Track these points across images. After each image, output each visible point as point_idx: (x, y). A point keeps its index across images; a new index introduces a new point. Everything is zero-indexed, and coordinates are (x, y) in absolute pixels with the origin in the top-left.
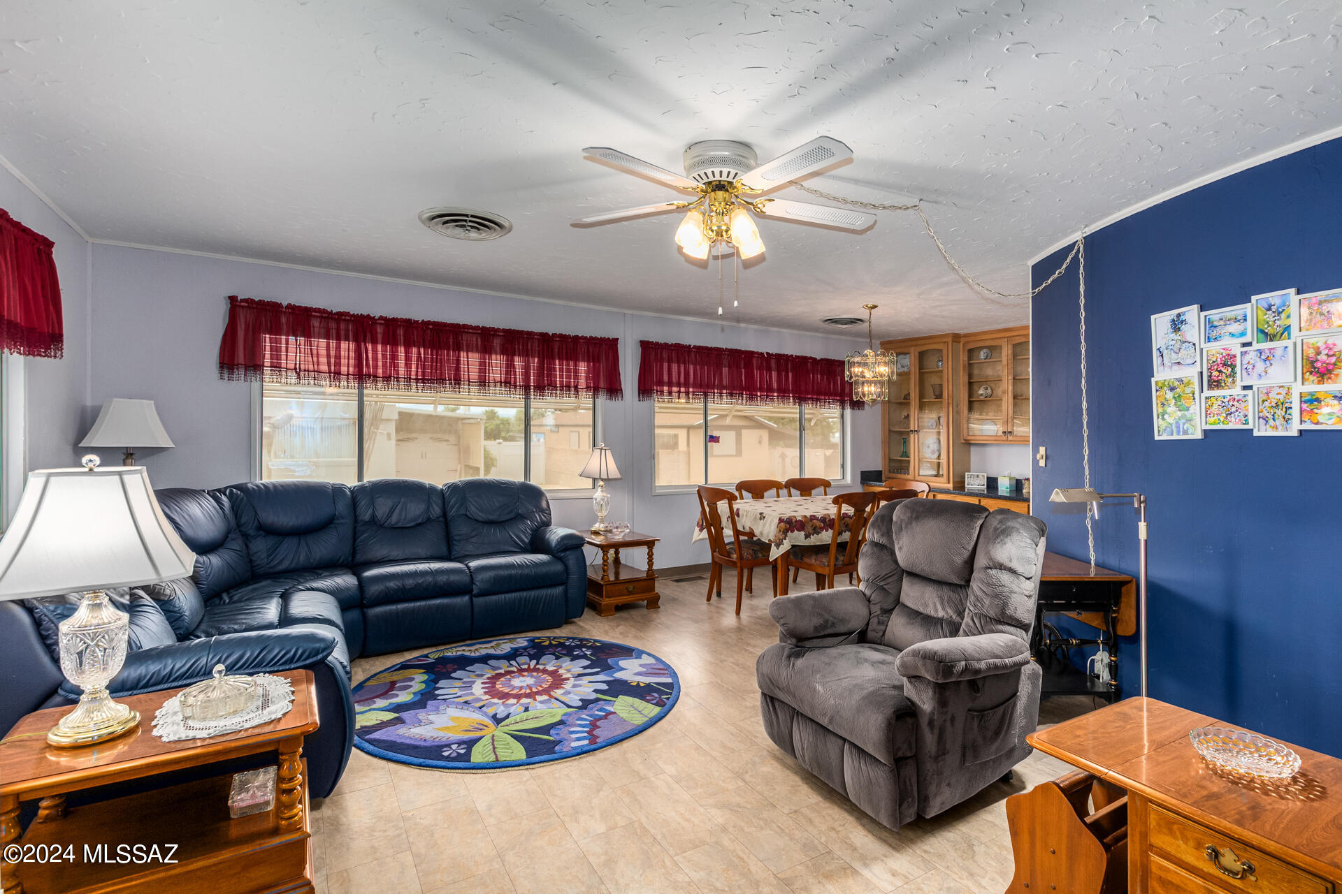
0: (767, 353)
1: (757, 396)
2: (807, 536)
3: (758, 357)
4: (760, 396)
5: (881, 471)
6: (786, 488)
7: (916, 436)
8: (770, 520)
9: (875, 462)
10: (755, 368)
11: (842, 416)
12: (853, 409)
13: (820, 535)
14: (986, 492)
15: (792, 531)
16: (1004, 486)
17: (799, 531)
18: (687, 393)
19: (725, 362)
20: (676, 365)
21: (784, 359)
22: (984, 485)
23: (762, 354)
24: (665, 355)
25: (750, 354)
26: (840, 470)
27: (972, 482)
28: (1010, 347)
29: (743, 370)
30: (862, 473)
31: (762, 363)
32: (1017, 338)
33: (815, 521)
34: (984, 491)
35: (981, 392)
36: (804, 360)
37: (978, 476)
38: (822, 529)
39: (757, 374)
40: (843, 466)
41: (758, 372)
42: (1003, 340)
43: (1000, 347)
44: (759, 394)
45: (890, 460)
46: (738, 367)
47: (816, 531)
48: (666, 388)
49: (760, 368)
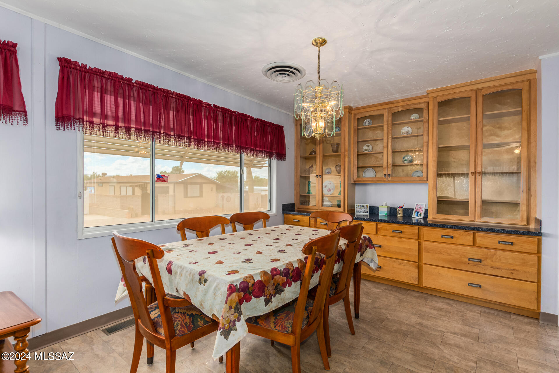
0: (215, 106)
1: (205, 141)
2: (268, 301)
3: (206, 107)
4: (208, 141)
5: (294, 204)
6: (231, 223)
7: (321, 179)
8: (214, 286)
9: (291, 199)
10: (203, 117)
11: (270, 165)
12: (278, 159)
13: (283, 293)
14: (368, 217)
15: (248, 300)
16: (383, 212)
17: (257, 297)
18: (128, 129)
19: (173, 105)
20: (113, 98)
21: (228, 113)
22: (367, 212)
23: (209, 105)
24: (97, 84)
25: (198, 103)
26: (268, 204)
27: (359, 210)
28: (390, 115)
29: (191, 117)
30: (283, 205)
31: (209, 113)
32: (396, 108)
33: (277, 277)
34: (367, 216)
35: (365, 148)
36: (244, 117)
37: (363, 206)
38: (284, 285)
39: (205, 122)
40: (270, 201)
41: (206, 120)
42: (385, 110)
43: (382, 116)
44: (206, 140)
45: (301, 196)
46: (187, 113)
47: (278, 290)
48: (96, 120)
49: (208, 118)
